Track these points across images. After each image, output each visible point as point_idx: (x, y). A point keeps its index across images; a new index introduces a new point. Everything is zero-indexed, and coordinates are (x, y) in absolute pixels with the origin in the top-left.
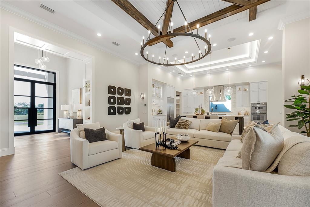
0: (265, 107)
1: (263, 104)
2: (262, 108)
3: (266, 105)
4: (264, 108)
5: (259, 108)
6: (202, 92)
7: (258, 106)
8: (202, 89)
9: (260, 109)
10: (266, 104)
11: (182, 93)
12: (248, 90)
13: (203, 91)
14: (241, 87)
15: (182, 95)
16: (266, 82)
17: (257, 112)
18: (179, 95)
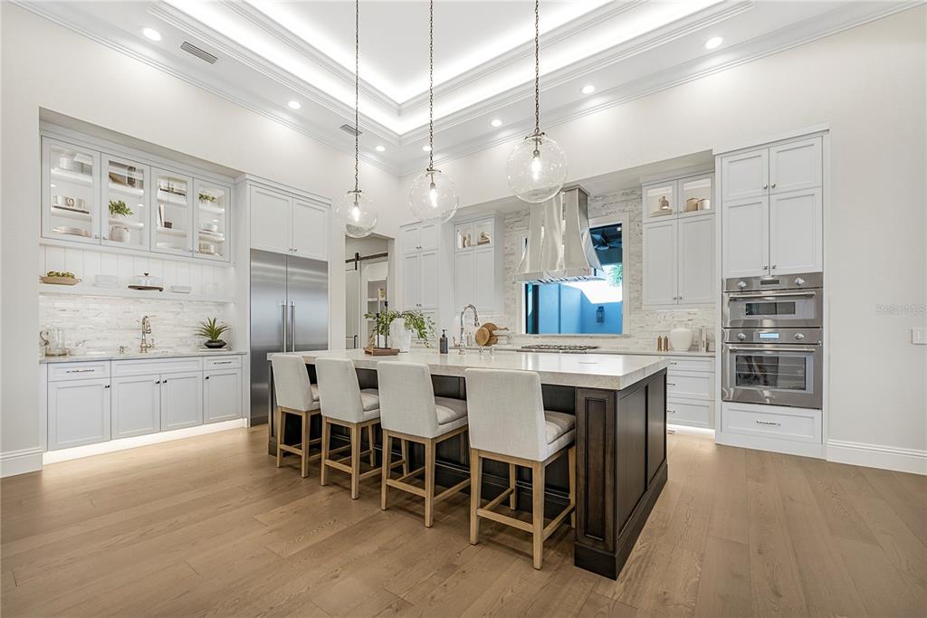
0: (812, 302)
1: (801, 281)
2: (791, 309)
3: (819, 287)
4: (804, 311)
5: (773, 308)
6: (486, 233)
7: (769, 295)
8: (485, 218)
9: (779, 317)
10: (815, 281)
11: (396, 241)
12: (707, 204)
13: (489, 229)
14: (666, 191)
15: (399, 251)
16: (817, 141)
17: (764, 335)
18: (386, 255)
